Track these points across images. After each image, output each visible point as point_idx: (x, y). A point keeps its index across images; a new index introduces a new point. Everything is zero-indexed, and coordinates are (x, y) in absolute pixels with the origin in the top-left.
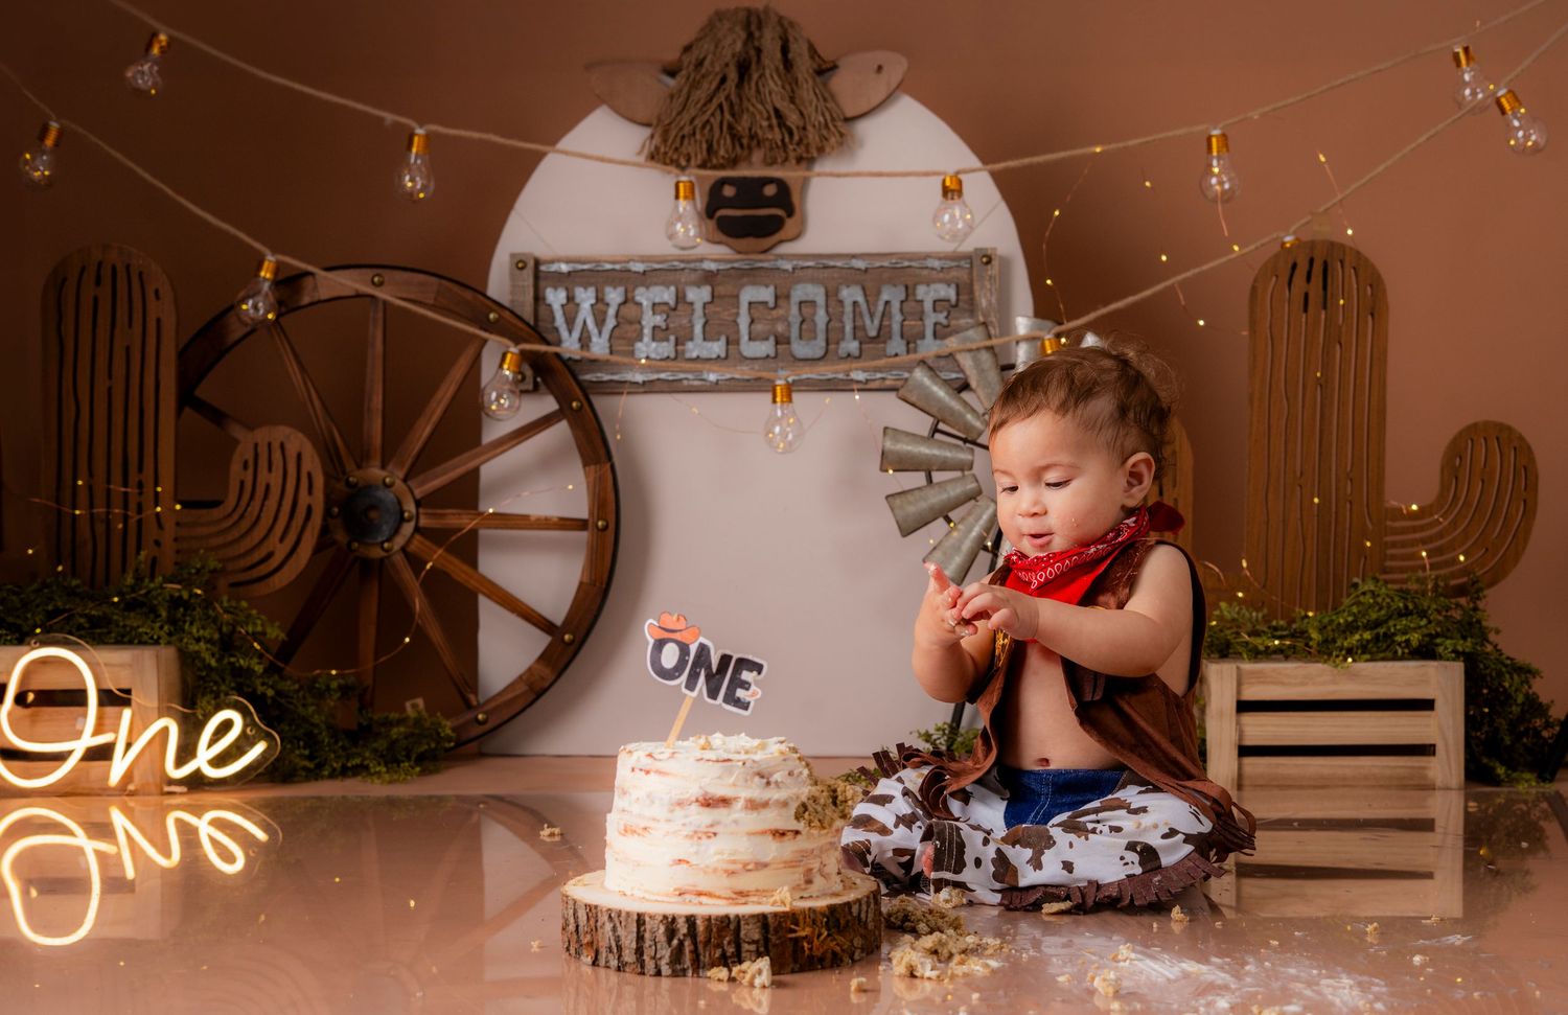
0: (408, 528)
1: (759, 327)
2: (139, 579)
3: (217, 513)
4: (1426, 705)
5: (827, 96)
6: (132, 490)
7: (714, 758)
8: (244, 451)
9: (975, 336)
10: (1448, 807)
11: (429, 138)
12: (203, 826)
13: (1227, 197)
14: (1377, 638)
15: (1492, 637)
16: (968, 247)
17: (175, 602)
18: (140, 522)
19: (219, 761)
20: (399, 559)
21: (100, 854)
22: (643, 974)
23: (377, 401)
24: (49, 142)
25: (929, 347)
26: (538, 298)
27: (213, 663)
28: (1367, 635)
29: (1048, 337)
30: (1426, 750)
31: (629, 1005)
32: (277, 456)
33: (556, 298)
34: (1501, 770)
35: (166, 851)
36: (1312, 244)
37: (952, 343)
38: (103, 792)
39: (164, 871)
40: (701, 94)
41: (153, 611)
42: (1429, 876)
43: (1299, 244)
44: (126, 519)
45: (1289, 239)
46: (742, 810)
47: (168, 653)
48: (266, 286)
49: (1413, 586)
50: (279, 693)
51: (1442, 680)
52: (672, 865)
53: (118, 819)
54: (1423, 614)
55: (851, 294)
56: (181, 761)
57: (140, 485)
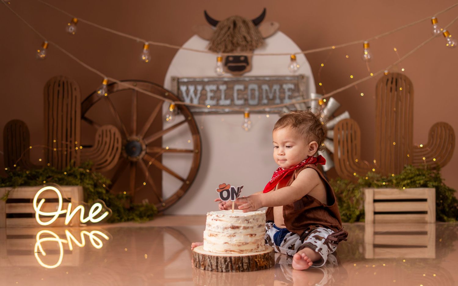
0: (143, 153)
1: (240, 96)
2: (71, 167)
3: (92, 149)
4: (425, 200)
5: (258, 32)
6: (68, 143)
7: (234, 216)
8: (99, 132)
9: (300, 99)
10: (431, 228)
11: (149, 46)
12: (91, 235)
13: (369, 60)
14: (411, 182)
15: (443, 181)
16: (297, 74)
17: (82, 174)
18: (71, 152)
19: (95, 217)
20: (141, 161)
21: (63, 244)
22: (218, 272)
23: (135, 118)
24: (45, 47)
25: (287, 102)
26: (179, 89)
27: (93, 190)
28: (409, 181)
29: (320, 100)
30: (425, 213)
31: (214, 280)
32: (108, 133)
33: (183, 88)
34: (445, 218)
35: (81, 242)
36: (393, 74)
37: (294, 101)
38: (63, 226)
39: (80, 248)
40: (223, 32)
41: (75, 177)
42: (426, 247)
43: (389, 73)
44: (67, 151)
45: (386, 72)
46: (242, 229)
47: (80, 188)
48: (105, 87)
49: (421, 167)
50: (110, 199)
51: (429, 193)
52: (224, 244)
53: (68, 233)
54: (424, 175)
55: (265, 87)
56: (85, 218)
57: (71, 142)
